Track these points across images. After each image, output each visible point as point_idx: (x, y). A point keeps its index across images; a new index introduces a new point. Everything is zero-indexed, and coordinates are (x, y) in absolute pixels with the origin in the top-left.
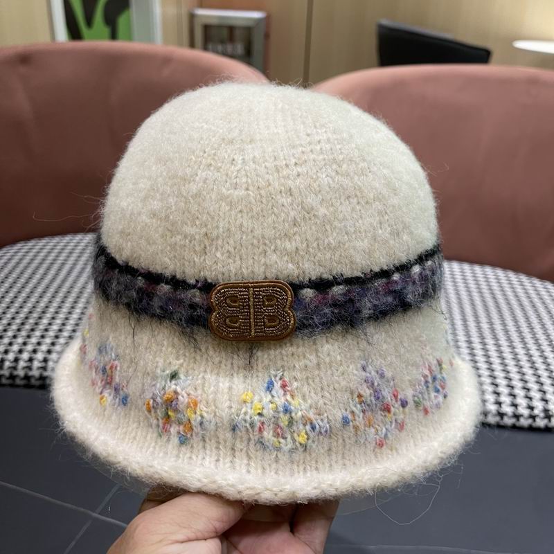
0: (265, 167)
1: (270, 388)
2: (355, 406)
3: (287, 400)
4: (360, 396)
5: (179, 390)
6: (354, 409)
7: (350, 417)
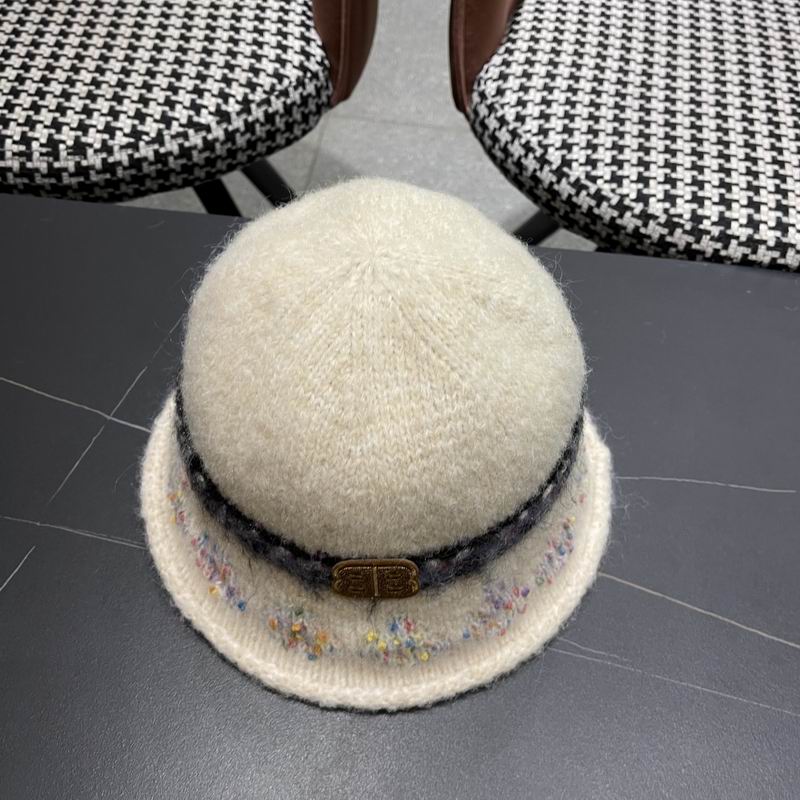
0: (387, 461)
1: (394, 628)
2: (476, 621)
3: (410, 637)
4: (480, 613)
5: (306, 624)
6: (475, 624)
7: (471, 631)
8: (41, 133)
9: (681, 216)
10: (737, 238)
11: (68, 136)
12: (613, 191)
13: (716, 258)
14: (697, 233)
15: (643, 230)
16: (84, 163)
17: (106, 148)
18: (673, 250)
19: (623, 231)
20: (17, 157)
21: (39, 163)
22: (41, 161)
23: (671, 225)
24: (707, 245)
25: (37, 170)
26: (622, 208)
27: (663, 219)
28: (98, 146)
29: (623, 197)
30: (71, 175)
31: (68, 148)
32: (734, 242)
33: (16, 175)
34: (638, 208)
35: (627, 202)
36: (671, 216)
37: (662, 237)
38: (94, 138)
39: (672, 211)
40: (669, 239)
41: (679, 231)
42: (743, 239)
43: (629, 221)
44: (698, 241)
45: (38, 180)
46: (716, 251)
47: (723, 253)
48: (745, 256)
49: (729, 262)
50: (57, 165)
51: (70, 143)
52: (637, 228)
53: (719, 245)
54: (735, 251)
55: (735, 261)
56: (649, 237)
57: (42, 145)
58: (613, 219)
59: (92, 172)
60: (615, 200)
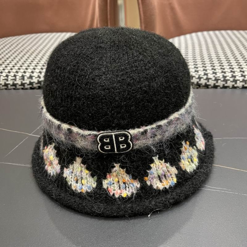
8: (20, 74)
9: (219, 77)
10: (239, 80)
11: (28, 75)
12: (196, 74)
13: (234, 87)
14: (226, 81)
15: (208, 83)
16: (32, 81)
17: (39, 77)
18: (219, 88)
19: (201, 85)
20: (12, 81)
21: (18, 82)
22: (19, 81)
23: (217, 80)
24: (230, 84)
25: (17, 84)
26: (200, 78)
27: (214, 79)
28: (36, 76)
29: (199, 75)
30: (28, 85)
31: (28, 77)
32: (238, 82)
33: (11, 86)
34: (205, 77)
35: (201, 76)
36: (216, 78)
37: (214, 84)
38: (36, 75)
39: (216, 76)
40: (217, 84)
41: (219, 81)
42: (241, 80)
43: (203, 82)
44: (226, 83)
45: (18, 87)
46: (233, 85)
47: (235, 86)
48: (243, 85)
49: (238, 88)
50: (24, 82)
51: (28, 76)
52: (206, 83)
53: (234, 83)
54: (239, 84)
55: (240, 87)
56: (210, 85)
57: (20, 77)
58: (198, 82)
59: (34, 84)
60: (197, 76)
